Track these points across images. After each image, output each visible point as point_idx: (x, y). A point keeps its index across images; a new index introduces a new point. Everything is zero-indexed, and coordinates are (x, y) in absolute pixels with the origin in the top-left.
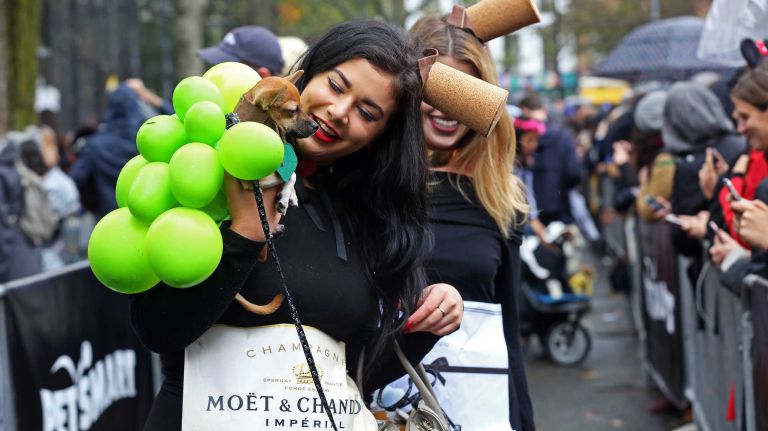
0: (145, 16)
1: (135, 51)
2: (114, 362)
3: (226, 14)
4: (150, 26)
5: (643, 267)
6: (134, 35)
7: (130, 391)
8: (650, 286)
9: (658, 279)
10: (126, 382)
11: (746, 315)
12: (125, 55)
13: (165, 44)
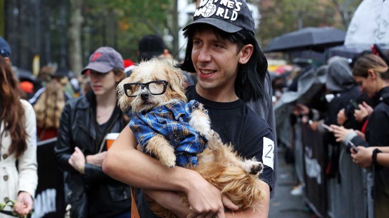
0: (53, 27)
1: (48, 43)
2: (46, 194)
3: (92, 26)
4: (55, 31)
5: (304, 151)
6: (47, 36)
7: (53, 209)
8: (308, 161)
9: (313, 158)
10: (52, 204)
11: (370, 174)
12: (43, 46)
13: (62, 41)
